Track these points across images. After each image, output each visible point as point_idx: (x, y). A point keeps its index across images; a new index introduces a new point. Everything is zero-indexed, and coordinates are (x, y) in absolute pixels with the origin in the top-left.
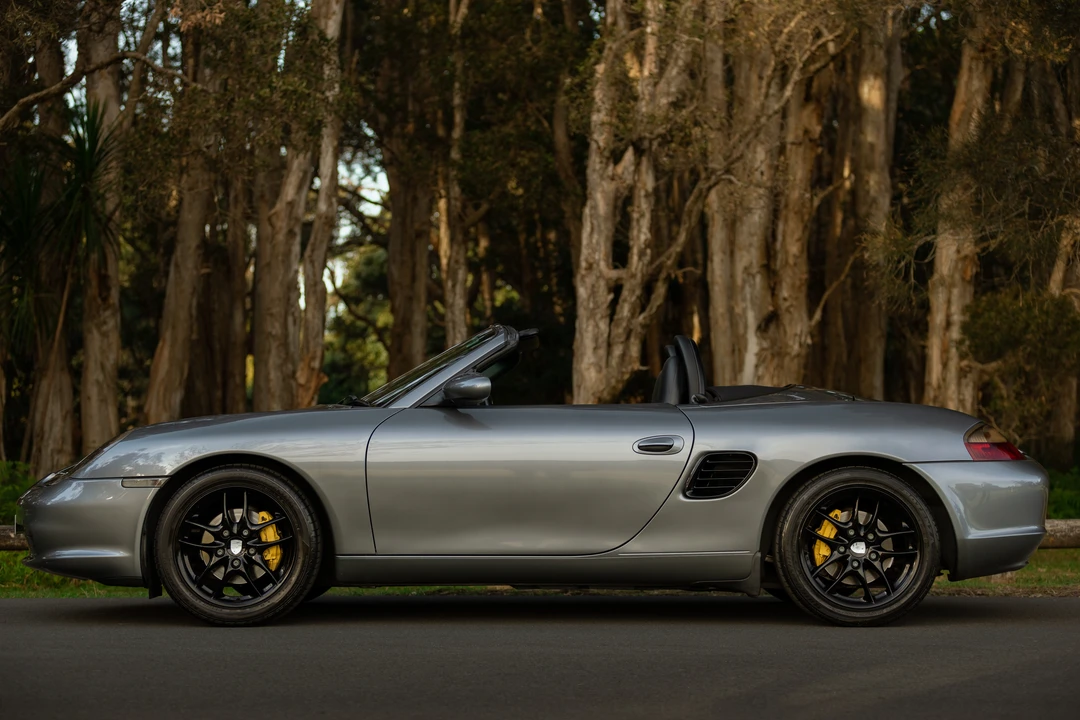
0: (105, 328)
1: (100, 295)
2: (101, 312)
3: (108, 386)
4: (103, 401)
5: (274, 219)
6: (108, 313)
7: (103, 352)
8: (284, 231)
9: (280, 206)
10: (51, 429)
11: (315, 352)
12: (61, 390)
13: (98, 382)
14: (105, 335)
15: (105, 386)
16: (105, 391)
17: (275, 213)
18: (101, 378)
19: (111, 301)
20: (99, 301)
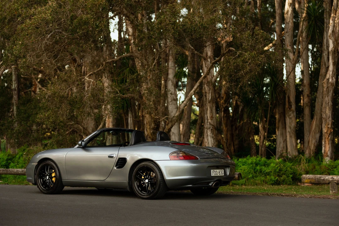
0: (290, 117)
1: (289, 107)
2: (289, 112)
3: (292, 133)
4: (291, 137)
5: (323, 84)
6: (291, 112)
7: (290, 123)
8: (326, 87)
9: (325, 80)
10: (280, 145)
11: (329, 123)
12: (282, 134)
13: (289, 132)
14: (290, 118)
15: (291, 133)
16: (291, 134)
17: (324, 82)
18: (290, 130)
19: (292, 109)
20: (288, 109)
